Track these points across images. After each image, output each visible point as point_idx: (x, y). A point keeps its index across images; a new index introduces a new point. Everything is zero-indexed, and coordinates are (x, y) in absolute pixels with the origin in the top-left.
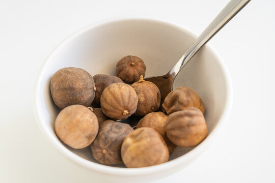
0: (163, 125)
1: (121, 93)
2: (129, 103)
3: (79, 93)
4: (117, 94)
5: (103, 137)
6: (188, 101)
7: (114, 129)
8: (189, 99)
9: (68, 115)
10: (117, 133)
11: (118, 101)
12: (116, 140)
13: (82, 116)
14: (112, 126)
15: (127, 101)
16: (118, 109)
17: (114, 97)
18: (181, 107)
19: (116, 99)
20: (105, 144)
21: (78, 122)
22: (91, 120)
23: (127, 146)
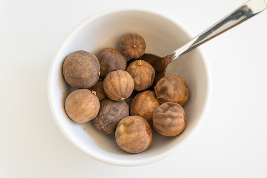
0: (151, 110)
1: (120, 86)
2: (125, 93)
3: (86, 81)
4: (116, 86)
5: (102, 117)
6: (175, 95)
7: (112, 112)
8: (176, 92)
9: (76, 103)
10: (114, 115)
11: (117, 92)
12: (112, 122)
13: (87, 105)
14: (110, 108)
15: (124, 91)
16: (116, 97)
17: (114, 88)
18: (168, 98)
19: (115, 90)
20: (104, 123)
21: (83, 110)
22: (94, 107)
23: (120, 134)
